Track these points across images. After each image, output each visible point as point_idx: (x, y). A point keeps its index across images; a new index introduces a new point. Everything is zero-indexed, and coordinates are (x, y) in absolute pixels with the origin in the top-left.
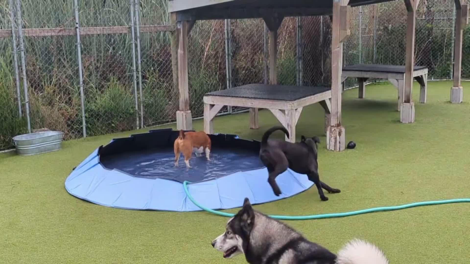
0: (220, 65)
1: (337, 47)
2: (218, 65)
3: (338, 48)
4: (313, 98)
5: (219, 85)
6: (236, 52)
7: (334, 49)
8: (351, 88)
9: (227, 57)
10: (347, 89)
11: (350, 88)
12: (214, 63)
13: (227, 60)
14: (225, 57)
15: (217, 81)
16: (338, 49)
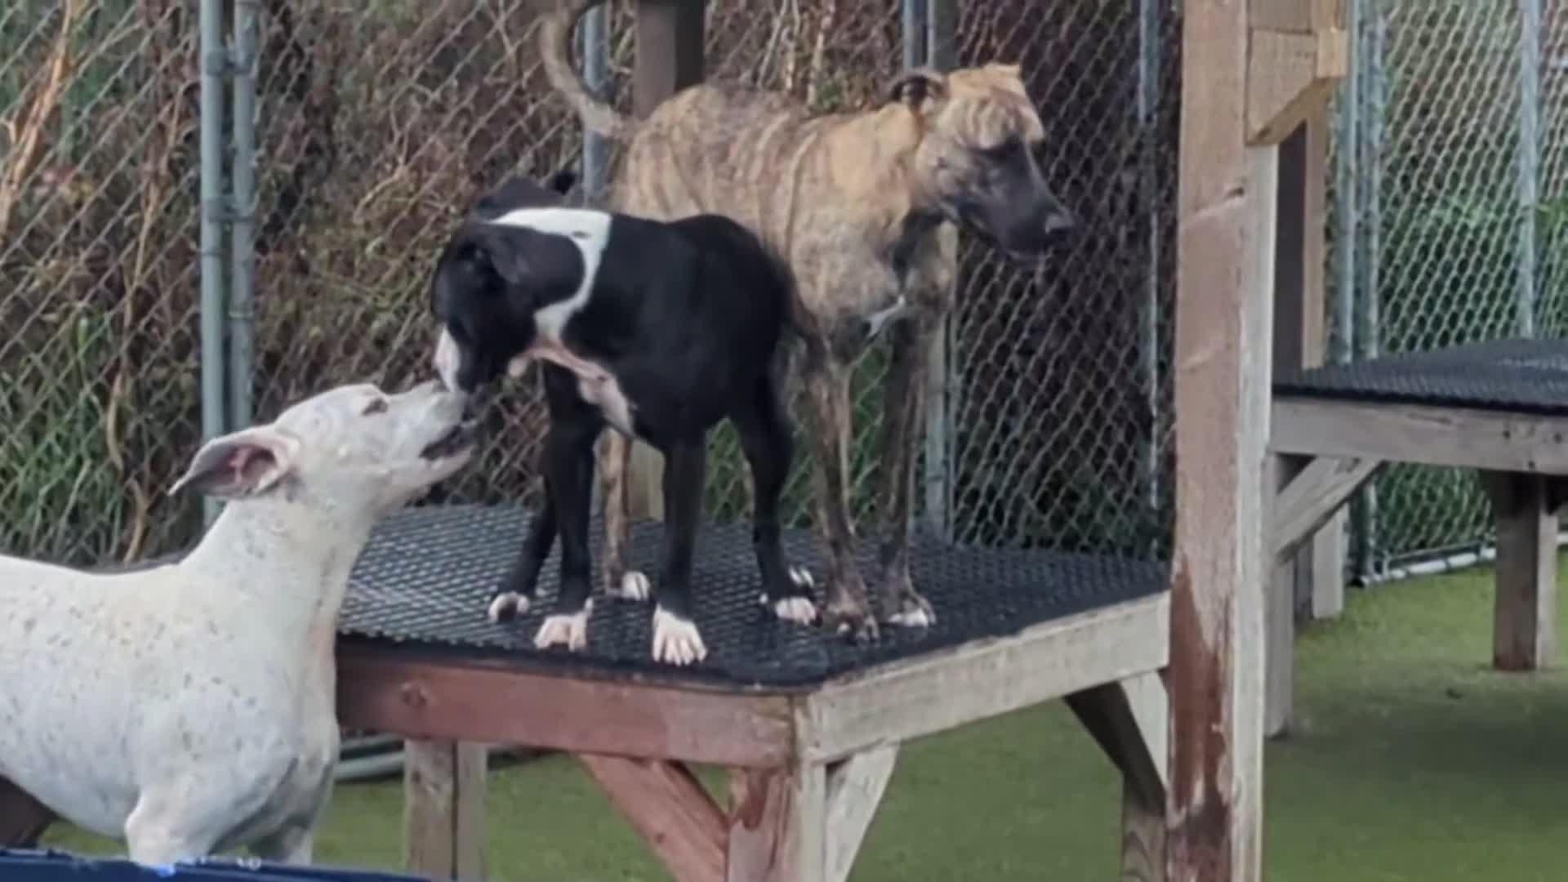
0: (139, 313)
1: (1228, 187)
2: (127, 307)
3: (1240, 192)
4: (1002, 662)
5: (128, 507)
6: (308, 190)
7: (1197, 207)
8: (1438, 565)
9: (209, 236)
10: (1399, 573)
11: (1418, 568)
12: (83, 287)
13: (209, 270)
14: (196, 234)
15: (112, 467)
16: (1237, 201)
